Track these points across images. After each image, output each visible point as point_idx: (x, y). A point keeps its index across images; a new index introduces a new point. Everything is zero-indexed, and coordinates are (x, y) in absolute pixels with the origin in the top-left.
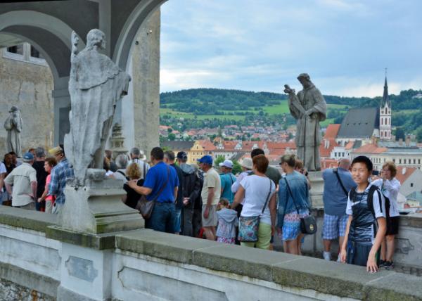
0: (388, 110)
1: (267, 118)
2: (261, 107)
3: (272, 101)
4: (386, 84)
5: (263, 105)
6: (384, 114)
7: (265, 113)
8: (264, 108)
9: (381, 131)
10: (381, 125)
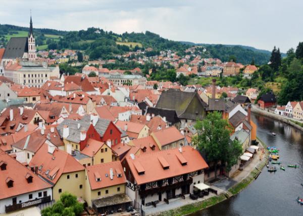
0: (33, 40)
1: (6, 43)
2: (4, 35)
3: (13, 31)
4: (31, 21)
5: (6, 34)
6: (31, 42)
7: (5, 39)
8: (6, 36)
9: (29, 54)
10: (29, 50)
